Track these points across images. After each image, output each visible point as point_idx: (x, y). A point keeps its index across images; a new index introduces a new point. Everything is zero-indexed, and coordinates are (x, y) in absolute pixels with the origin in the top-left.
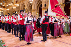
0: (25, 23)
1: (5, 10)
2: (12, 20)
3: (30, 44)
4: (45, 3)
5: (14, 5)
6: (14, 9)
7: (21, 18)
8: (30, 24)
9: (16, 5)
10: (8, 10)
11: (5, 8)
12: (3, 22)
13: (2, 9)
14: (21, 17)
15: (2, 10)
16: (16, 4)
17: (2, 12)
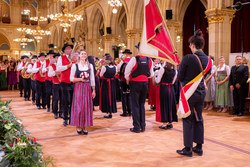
0: (72, 78)
1: (39, 35)
2: (44, 69)
3: (86, 134)
4: (170, 6)
5: (64, 17)
6: (65, 30)
7: (64, 64)
8: (81, 79)
9: (72, 18)
10: (48, 33)
11: (38, 27)
12: (25, 76)
13: (29, 31)
14: (65, 61)
15: (28, 36)
16: (70, 15)
17: (31, 40)
